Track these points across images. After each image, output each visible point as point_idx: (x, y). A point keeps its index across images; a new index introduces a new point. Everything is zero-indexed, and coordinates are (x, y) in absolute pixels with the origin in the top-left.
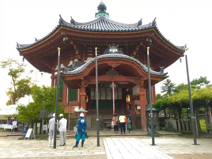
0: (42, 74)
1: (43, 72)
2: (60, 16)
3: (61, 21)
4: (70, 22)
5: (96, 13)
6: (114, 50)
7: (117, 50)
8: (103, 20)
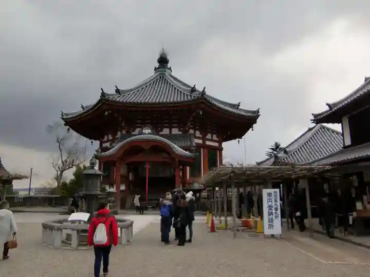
0: (92, 142)
1: (93, 140)
2: (102, 89)
3: (103, 94)
4: (115, 93)
5: (155, 67)
6: (147, 131)
7: (150, 131)
8: (163, 77)
